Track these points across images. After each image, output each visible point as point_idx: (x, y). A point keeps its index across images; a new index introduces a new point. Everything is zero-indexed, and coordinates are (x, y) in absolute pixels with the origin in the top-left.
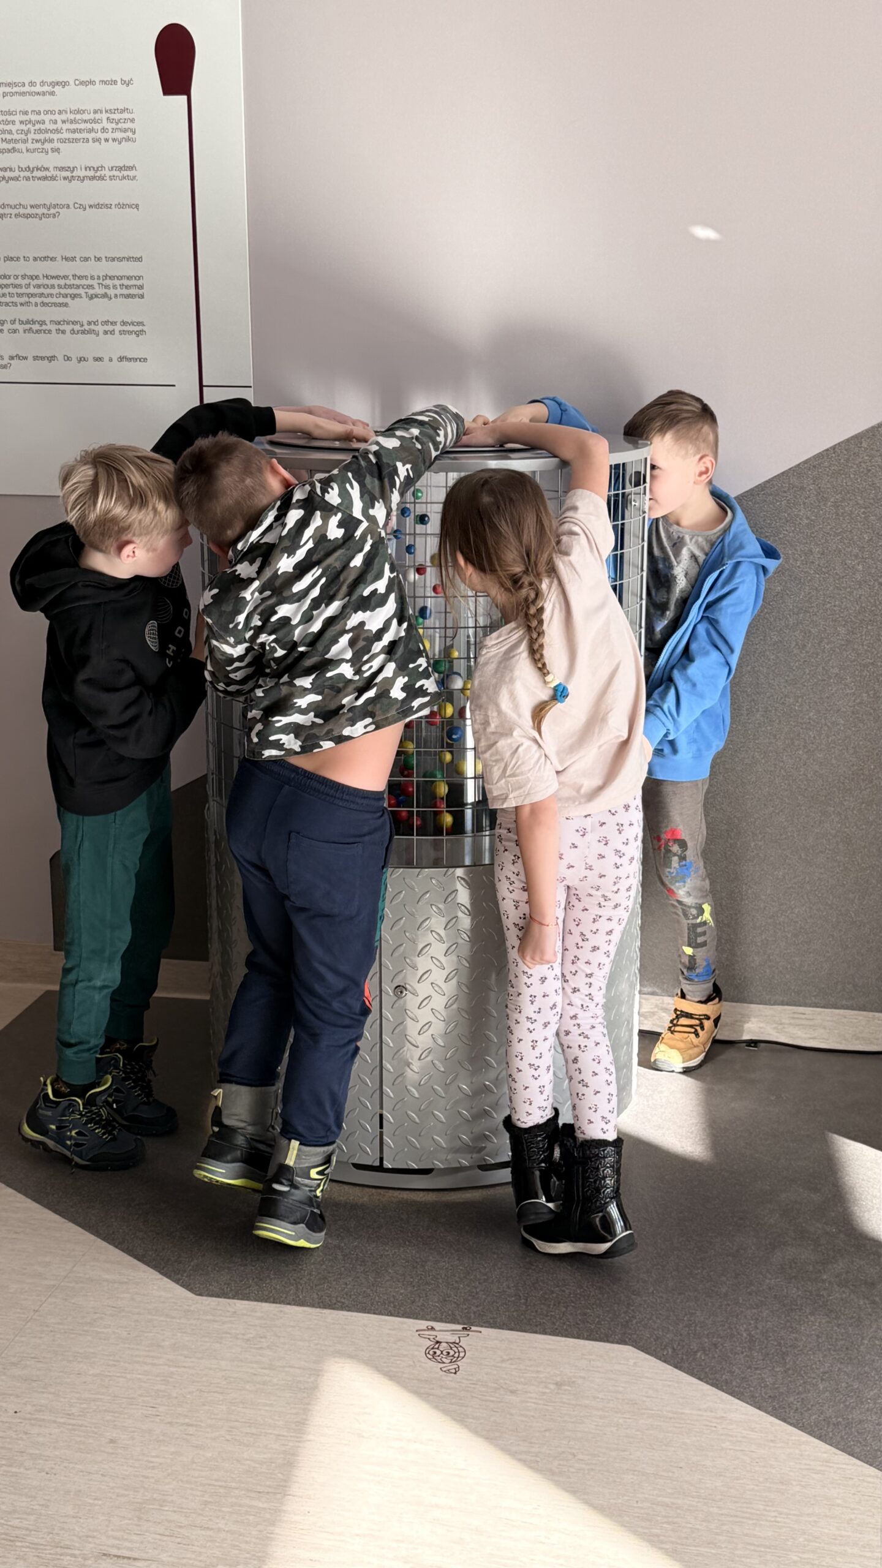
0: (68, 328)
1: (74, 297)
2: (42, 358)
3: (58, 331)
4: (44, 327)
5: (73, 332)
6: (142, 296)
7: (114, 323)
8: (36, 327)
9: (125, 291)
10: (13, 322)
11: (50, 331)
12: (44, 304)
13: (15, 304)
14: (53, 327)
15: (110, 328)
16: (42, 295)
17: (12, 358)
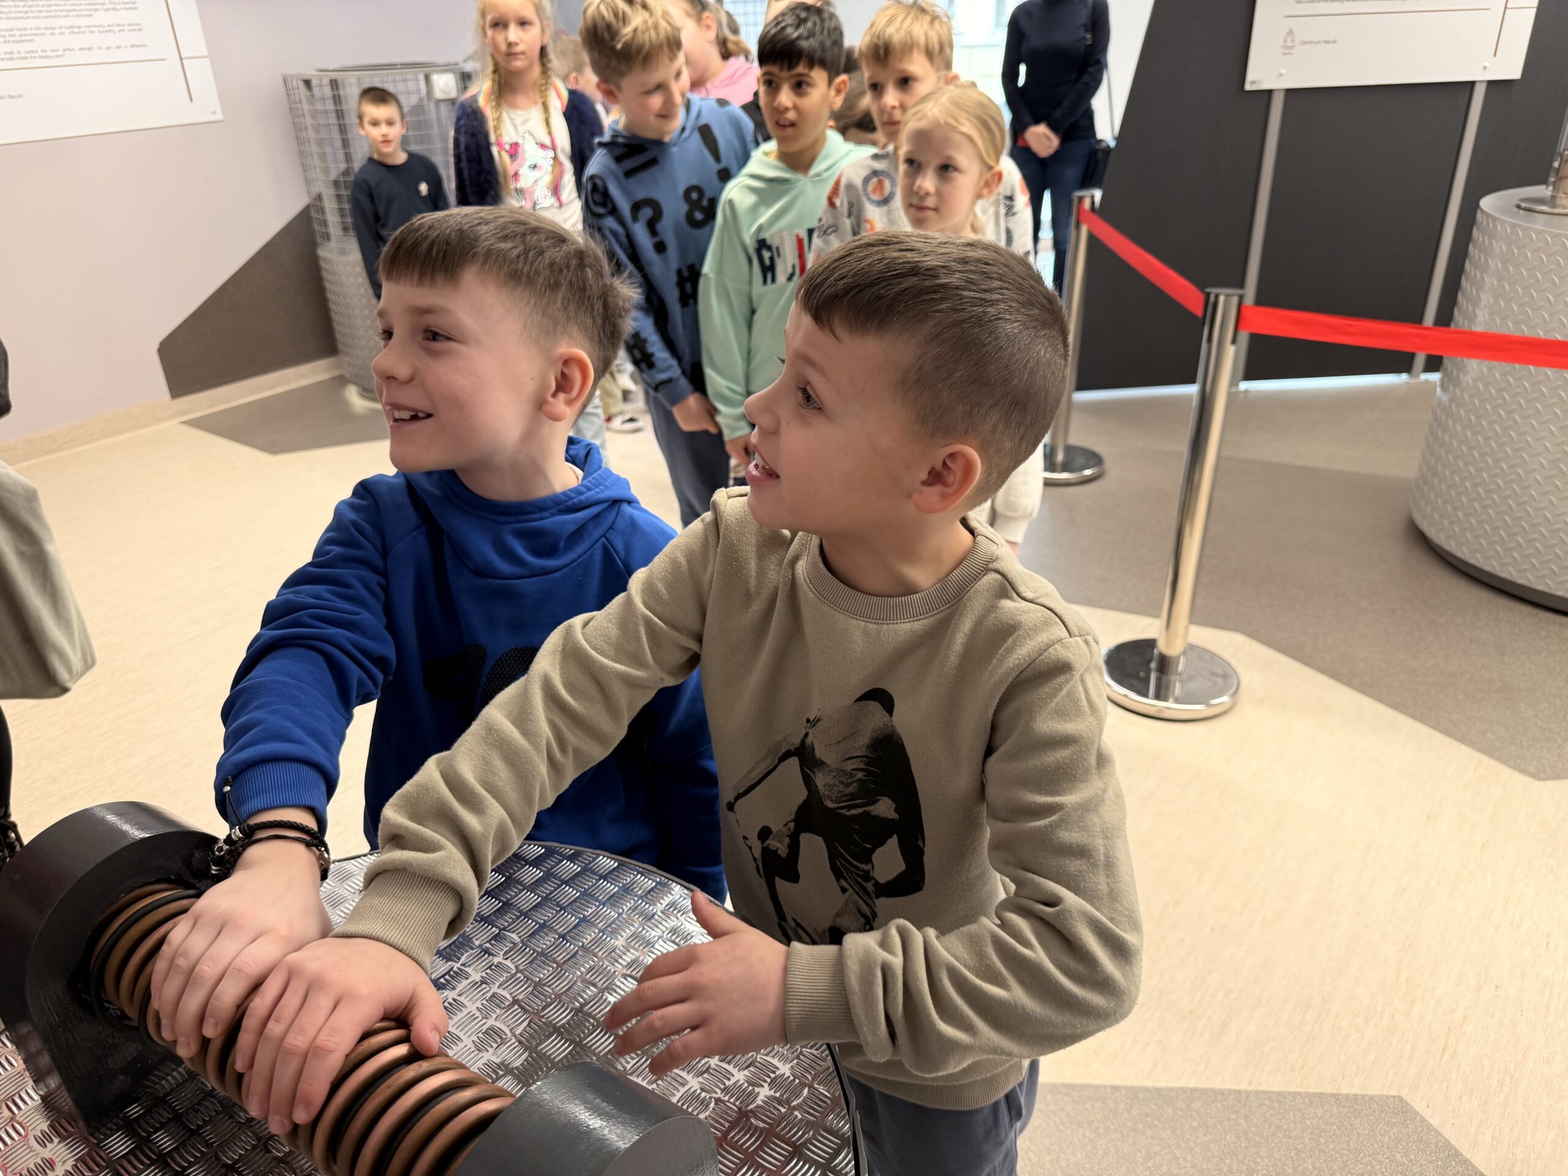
0: (96, 29)
1: (96, 10)
2: (84, 49)
3: (90, 31)
4: (80, 30)
5: (99, 32)
6: (136, 8)
7: (123, 25)
8: (76, 30)
9: (127, 6)
10: (61, 28)
11: (85, 32)
12: (78, 16)
13: (59, 17)
14: (87, 30)
15: (121, 28)
16: (75, 10)
17: (64, 50)
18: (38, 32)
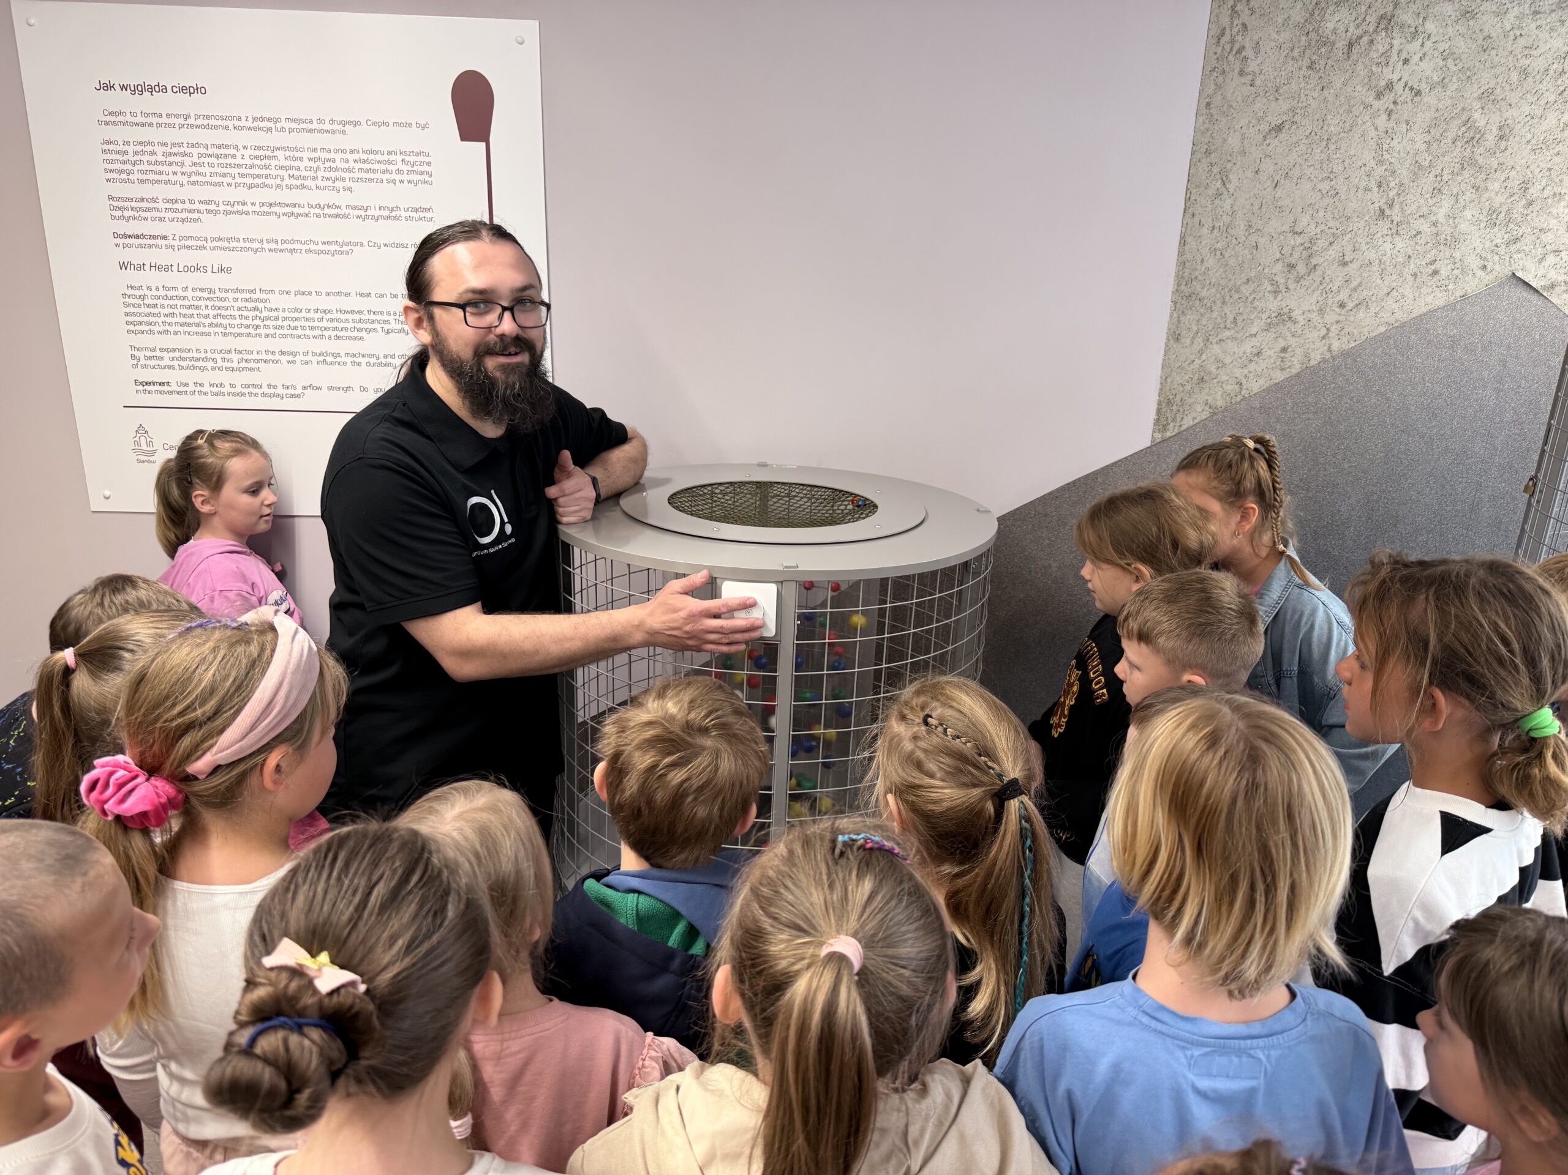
0: (364, 361)
1: (370, 331)
2: (337, 389)
3: (353, 363)
4: (338, 359)
5: (369, 364)
8: (330, 359)
10: (306, 354)
11: (345, 363)
12: (338, 338)
13: (308, 337)
14: (349, 360)
16: (335, 329)
17: (305, 388)
18: (270, 357)
